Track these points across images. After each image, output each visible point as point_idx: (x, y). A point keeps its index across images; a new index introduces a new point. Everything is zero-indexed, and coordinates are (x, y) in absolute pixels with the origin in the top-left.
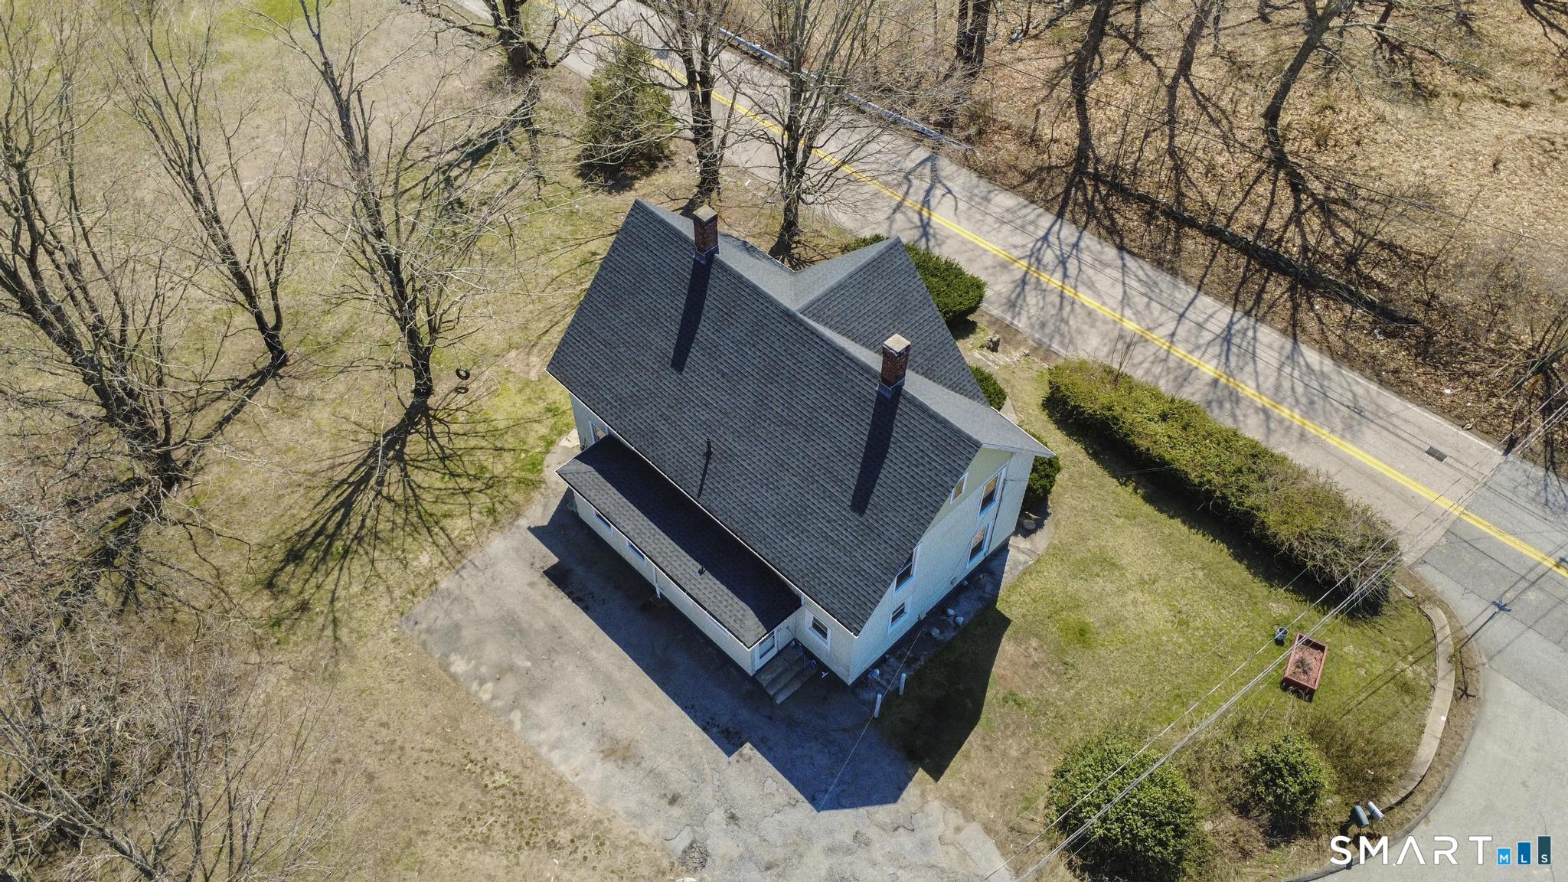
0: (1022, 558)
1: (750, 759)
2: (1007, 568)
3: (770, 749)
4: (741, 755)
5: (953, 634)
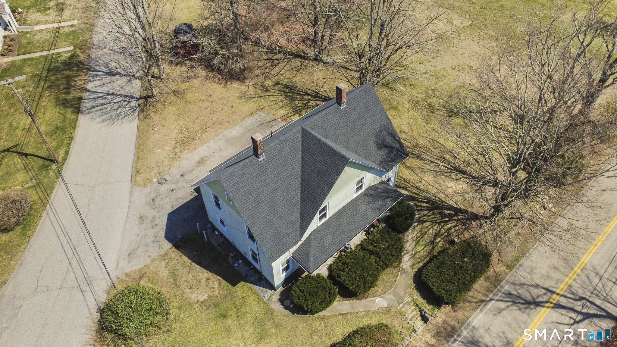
0: (267, 296)
1: (191, 194)
2: (262, 288)
3: (194, 200)
4: (193, 192)
5: (231, 262)
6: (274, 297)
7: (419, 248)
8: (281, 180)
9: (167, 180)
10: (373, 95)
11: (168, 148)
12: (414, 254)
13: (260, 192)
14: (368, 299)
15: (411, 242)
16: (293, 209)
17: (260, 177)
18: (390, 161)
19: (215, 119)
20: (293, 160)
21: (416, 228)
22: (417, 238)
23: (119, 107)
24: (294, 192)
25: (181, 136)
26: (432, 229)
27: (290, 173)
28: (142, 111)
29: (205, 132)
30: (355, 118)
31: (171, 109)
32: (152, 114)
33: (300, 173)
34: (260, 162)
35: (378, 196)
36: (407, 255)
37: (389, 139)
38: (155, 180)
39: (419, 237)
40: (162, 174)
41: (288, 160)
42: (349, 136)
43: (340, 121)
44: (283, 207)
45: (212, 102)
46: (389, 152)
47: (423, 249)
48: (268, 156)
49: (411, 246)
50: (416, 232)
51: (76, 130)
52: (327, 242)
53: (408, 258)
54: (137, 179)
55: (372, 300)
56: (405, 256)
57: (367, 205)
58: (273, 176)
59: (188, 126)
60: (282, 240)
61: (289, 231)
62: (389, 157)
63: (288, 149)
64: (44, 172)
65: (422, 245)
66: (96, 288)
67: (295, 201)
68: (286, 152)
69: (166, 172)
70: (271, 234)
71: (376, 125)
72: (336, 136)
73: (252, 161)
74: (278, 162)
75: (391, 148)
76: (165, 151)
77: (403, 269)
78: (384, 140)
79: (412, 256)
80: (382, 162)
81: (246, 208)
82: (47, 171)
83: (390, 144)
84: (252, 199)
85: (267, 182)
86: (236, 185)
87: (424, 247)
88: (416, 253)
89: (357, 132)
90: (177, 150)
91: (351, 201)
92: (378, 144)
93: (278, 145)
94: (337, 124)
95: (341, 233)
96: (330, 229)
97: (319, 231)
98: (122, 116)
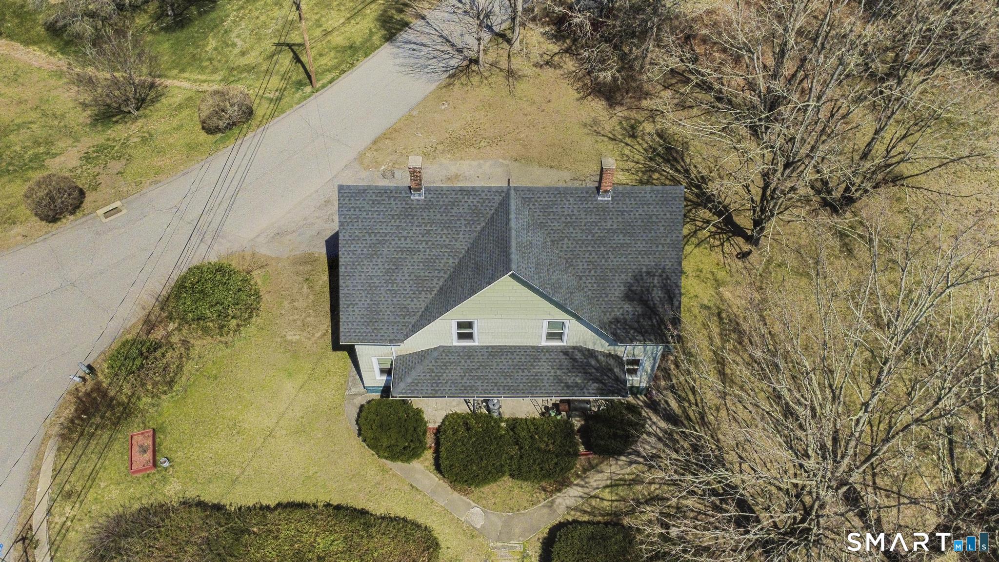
0: (353, 391)
2: (357, 377)
6: (360, 398)
7: (606, 495)
8: (427, 244)
9: (394, 177)
10: (674, 209)
11: (434, 139)
12: (592, 497)
13: (387, 241)
14: (465, 498)
15: (606, 478)
16: (420, 294)
17: (398, 221)
18: (635, 329)
19: (523, 135)
20: (463, 228)
21: (634, 466)
22: (620, 480)
23: (434, 58)
24: (436, 272)
25: (463, 132)
26: (657, 486)
27: (447, 242)
28: (452, 76)
29: (494, 145)
30: (615, 227)
31: (485, 92)
32: (457, 86)
33: (463, 251)
34: (412, 200)
35: (584, 369)
36: (579, 489)
37: (657, 294)
38: (383, 167)
39: (625, 481)
40: (397, 166)
41: (456, 223)
42: (584, 248)
43: (583, 217)
44: (406, 282)
45: (543, 111)
46: (644, 315)
47: (612, 501)
48: (428, 199)
49: (598, 483)
50: (628, 470)
51: (366, 60)
52: (450, 375)
53: (577, 494)
54: (368, 154)
55: (470, 504)
56: (575, 488)
57: (553, 369)
58: (418, 232)
59: (483, 125)
60: (376, 324)
61: (395, 318)
62: (638, 322)
63: (466, 207)
64: (294, 89)
65: (617, 494)
66: (216, 245)
67: (429, 285)
68: (461, 210)
69: (402, 167)
70: (366, 306)
71: (647, 260)
72: (561, 234)
73: (401, 193)
74: (438, 216)
75: (650, 310)
76: (426, 140)
77: (553, 502)
78: (648, 290)
79: (585, 496)
80: (618, 322)
81: (352, 248)
82: (298, 89)
83: (654, 304)
84: (369, 242)
85: (405, 233)
86: (357, 209)
87: (617, 501)
88: (595, 497)
89: (602, 249)
90: (440, 147)
91: (533, 347)
92: (630, 290)
93: (454, 193)
94: (574, 217)
95: (479, 378)
96: (468, 361)
97: (451, 353)
98: (426, 70)
